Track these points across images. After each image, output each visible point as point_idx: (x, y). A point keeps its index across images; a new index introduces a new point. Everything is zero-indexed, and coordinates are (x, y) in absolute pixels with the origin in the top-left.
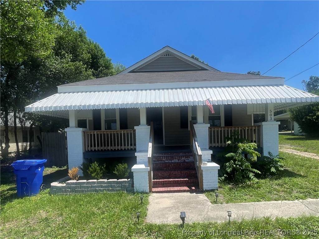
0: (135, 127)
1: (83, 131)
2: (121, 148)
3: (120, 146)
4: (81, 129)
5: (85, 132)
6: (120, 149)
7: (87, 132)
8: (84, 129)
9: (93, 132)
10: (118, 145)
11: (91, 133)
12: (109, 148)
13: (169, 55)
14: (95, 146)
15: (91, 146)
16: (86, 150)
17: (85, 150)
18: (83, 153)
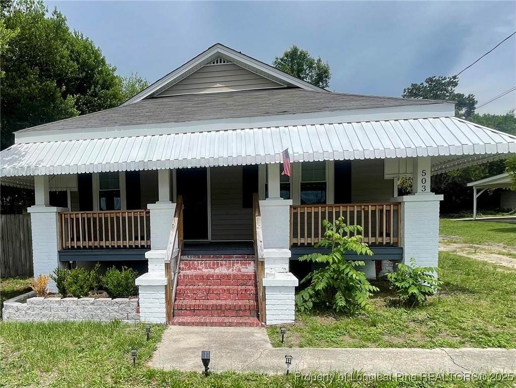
0: (150, 206)
1: (59, 213)
2: (125, 244)
3: (121, 240)
4: (55, 209)
5: (61, 215)
6: (122, 246)
7: (65, 214)
8: (60, 209)
9: (76, 214)
10: (119, 239)
11: (71, 215)
12: (103, 244)
13: (222, 61)
14: (78, 239)
15: (72, 240)
16: (64, 246)
17: (62, 246)
18: (59, 252)
